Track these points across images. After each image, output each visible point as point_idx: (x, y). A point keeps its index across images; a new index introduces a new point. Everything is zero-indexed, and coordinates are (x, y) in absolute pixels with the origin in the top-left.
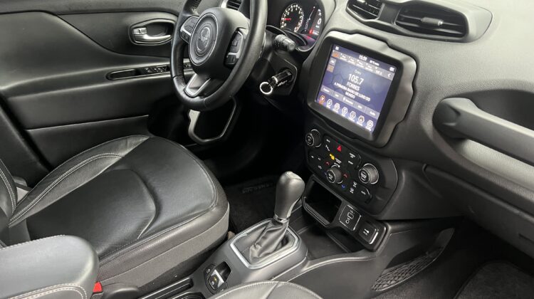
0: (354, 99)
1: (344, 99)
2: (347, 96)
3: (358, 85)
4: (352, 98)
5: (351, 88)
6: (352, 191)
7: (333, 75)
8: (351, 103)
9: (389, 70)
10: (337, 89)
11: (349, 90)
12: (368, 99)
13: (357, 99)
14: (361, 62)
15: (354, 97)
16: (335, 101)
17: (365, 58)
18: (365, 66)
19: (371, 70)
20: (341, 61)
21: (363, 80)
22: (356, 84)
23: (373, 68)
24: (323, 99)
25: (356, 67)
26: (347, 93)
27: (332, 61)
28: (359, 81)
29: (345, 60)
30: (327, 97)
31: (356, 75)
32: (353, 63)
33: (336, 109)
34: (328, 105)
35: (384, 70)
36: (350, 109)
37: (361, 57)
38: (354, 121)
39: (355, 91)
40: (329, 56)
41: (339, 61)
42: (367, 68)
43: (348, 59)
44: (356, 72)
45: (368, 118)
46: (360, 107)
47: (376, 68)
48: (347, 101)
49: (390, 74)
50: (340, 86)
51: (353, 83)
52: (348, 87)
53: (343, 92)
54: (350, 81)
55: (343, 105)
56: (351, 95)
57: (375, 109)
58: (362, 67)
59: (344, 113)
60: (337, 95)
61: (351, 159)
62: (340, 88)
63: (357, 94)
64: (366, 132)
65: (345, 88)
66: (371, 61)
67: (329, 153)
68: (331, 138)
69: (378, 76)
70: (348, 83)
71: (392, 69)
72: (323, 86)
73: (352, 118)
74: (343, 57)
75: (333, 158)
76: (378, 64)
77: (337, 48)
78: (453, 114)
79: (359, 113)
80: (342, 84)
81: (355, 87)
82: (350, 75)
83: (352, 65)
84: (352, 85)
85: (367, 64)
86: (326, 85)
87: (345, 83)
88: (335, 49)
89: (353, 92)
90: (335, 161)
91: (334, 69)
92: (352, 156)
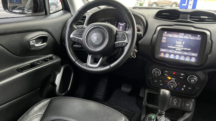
0: (181, 51)
1: (176, 52)
2: (177, 50)
3: (182, 45)
4: (180, 51)
5: (178, 47)
6: (183, 89)
7: (166, 43)
8: (180, 53)
9: (197, 36)
10: (170, 49)
11: (177, 48)
12: (189, 49)
13: (183, 51)
14: (181, 36)
15: (181, 50)
16: (170, 54)
17: (183, 34)
18: (184, 37)
19: (188, 38)
20: (170, 37)
21: (184, 43)
22: (181, 45)
26: (176, 49)
27: (164, 38)
28: (182, 43)
30: (165, 53)
31: (180, 41)
32: (177, 37)
33: (172, 57)
34: (167, 56)
35: (194, 37)
36: (180, 55)
37: (180, 34)
38: (184, 60)
39: (181, 47)
40: (162, 36)
41: (167, 38)
42: (185, 38)
43: (173, 36)
45: (191, 57)
46: (186, 53)
47: (190, 37)
48: (177, 52)
49: (198, 38)
50: (171, 47)
51: (178, 45)
52: (176, 47)
53: (175, 49)
54: (177, 44)
55: (175, 54)
56: (178, 50)
57: (195, 52)
58: (183, 38)
59: (177, 57)
60: (171, 51)
61: (182, 76)
62: (172, 48)
63: (182, 49)
64: (193, 62)
65: (174, 47)
66: (187, 35)
67: (167, 77)
68: (167, 70)
69: (193, 40)
70: (176, 45)
71: (199, 36)
72: (161, 49)
73: (182, 59)
74: (170, 35)
75: (170, 78)
76: (190, 35)
77: (166, 32)
79: (185, 56)
80: (173, 46)
81: (181, 46)
82: (177, 42)
83: (176, 38)
84: (179, 46)
85: (185, 36)
86: (163, 48)
87: (174, 45)
88: (164, 33)
89: (179, 48)
90: (171, 79)
91: (166, 41)
92: (182, 74)
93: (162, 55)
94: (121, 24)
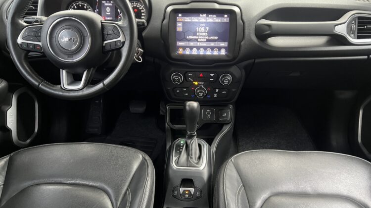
0: (206, 41)
1: (198, 44)
2: (200, 41)
3: (206, 32)
4: (204, 41)
5: (200, 36)
6: (215, 95)
7: (184, 32)
8: (205, 44)
9: (224, 17)
10: (189, 40)
12: (216, 38)
13: (208, 41)
14: (203, 18)
16: (191, 48)
17: (205, 15)
19: (212, 21)
20: (187, 22)
21: (208, 28)
22: (204, 32)
23: (213, 19)
24: (181, 50)
25: (199, 23)
26: (199, 40)
27: (179, 25)
28: (206, 29)
29: (190, 21)
30: (184, 48)
31: (202, 27)
33: (195, 52)
34: (188, 52)
35: (221, 18)
36: (205, 48)
37: (201, 15)
38: (211, 54)
39: (205, 36)
40: (175, 22)
41: (184, 23)
42: (208, 21)
43: (192, 19)
44: (201, 25)
45: (220, 48)
46: (212, 44)
47: (215, 18)
48: (201, 44)
49: (226, 19)
50: (191, 37)
51: (201, 32)
52: (198, 36)
53: (197, 40)
54: (199, 32)
55: (198, 48)
56: (202, 40)
57: (224, 41)
58: (205, 21)
59: (202, 52)
60: (192, 44)
61: (212, 78)
62: (192, 39)
63: (207, 37)
64: (223, 55)
65: (196, 37)
66: (210, 16)
67: (193, 82)
68: (190, 72)
69: (219, 22)
70: (198, 34)
71: (226, 16)
72: (178, 42)
73: (209, 53)
74: (188, 19)
75: (196, 83)
76: (215, 16)
77: (180, 15)
78: (267, 27)
79: (212, 48)
80: (193, 36)
81: (204, 34)
82: (198, 28)
83: (196, 22)
84: (201, 34)
85: (207, 18)
86: (180, 41)
87: (195, 34)
88: (178, 16)
89: (203, 37)
90: (199, 84)
91: (183, 29)
92: (212, 75)
93: (181, 51)
94: (107, 3)
